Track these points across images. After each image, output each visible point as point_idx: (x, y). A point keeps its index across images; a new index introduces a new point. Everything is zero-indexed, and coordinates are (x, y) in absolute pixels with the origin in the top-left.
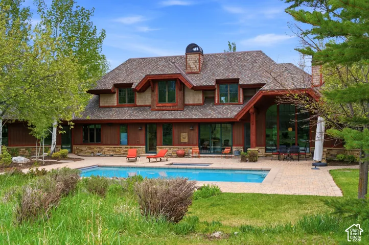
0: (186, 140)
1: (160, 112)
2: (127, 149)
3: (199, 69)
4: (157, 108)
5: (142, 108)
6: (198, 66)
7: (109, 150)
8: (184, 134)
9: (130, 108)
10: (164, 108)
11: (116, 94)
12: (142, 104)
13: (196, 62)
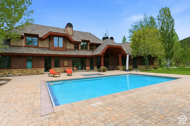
0: (67, 65)
1: (55, 51)
2: (32, 71)
3: (73, 34)
4: (53, 49)
5: (43, 49)
6: (72, 33)
7: (17, 72)
8: (66, 62)
9: (35, 48)
10: (57, 49)
11: (24, 39)
12: (43, 47)
13: (71, 31)
